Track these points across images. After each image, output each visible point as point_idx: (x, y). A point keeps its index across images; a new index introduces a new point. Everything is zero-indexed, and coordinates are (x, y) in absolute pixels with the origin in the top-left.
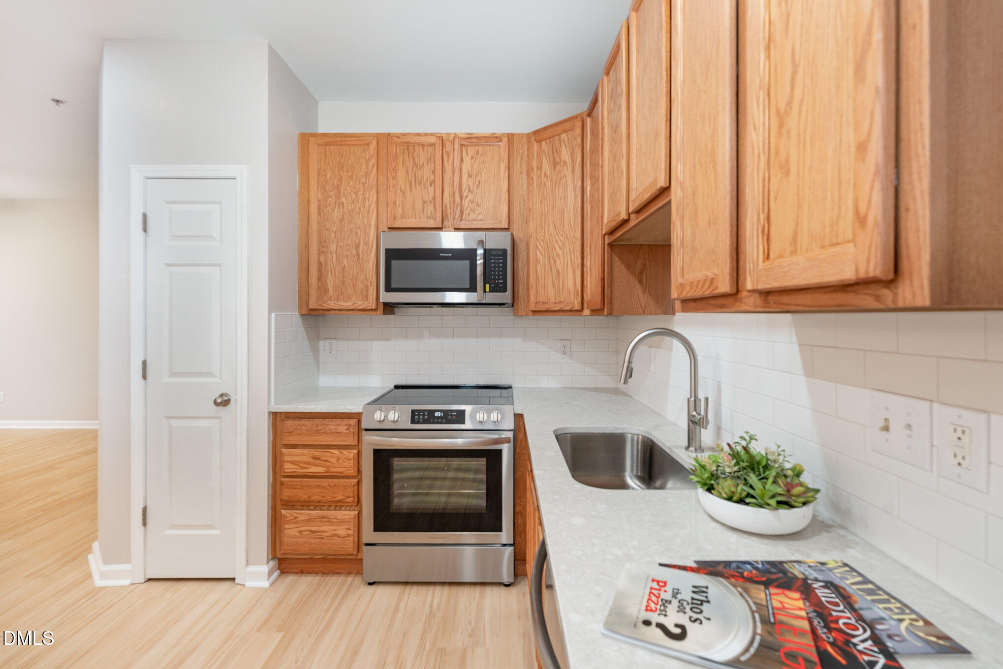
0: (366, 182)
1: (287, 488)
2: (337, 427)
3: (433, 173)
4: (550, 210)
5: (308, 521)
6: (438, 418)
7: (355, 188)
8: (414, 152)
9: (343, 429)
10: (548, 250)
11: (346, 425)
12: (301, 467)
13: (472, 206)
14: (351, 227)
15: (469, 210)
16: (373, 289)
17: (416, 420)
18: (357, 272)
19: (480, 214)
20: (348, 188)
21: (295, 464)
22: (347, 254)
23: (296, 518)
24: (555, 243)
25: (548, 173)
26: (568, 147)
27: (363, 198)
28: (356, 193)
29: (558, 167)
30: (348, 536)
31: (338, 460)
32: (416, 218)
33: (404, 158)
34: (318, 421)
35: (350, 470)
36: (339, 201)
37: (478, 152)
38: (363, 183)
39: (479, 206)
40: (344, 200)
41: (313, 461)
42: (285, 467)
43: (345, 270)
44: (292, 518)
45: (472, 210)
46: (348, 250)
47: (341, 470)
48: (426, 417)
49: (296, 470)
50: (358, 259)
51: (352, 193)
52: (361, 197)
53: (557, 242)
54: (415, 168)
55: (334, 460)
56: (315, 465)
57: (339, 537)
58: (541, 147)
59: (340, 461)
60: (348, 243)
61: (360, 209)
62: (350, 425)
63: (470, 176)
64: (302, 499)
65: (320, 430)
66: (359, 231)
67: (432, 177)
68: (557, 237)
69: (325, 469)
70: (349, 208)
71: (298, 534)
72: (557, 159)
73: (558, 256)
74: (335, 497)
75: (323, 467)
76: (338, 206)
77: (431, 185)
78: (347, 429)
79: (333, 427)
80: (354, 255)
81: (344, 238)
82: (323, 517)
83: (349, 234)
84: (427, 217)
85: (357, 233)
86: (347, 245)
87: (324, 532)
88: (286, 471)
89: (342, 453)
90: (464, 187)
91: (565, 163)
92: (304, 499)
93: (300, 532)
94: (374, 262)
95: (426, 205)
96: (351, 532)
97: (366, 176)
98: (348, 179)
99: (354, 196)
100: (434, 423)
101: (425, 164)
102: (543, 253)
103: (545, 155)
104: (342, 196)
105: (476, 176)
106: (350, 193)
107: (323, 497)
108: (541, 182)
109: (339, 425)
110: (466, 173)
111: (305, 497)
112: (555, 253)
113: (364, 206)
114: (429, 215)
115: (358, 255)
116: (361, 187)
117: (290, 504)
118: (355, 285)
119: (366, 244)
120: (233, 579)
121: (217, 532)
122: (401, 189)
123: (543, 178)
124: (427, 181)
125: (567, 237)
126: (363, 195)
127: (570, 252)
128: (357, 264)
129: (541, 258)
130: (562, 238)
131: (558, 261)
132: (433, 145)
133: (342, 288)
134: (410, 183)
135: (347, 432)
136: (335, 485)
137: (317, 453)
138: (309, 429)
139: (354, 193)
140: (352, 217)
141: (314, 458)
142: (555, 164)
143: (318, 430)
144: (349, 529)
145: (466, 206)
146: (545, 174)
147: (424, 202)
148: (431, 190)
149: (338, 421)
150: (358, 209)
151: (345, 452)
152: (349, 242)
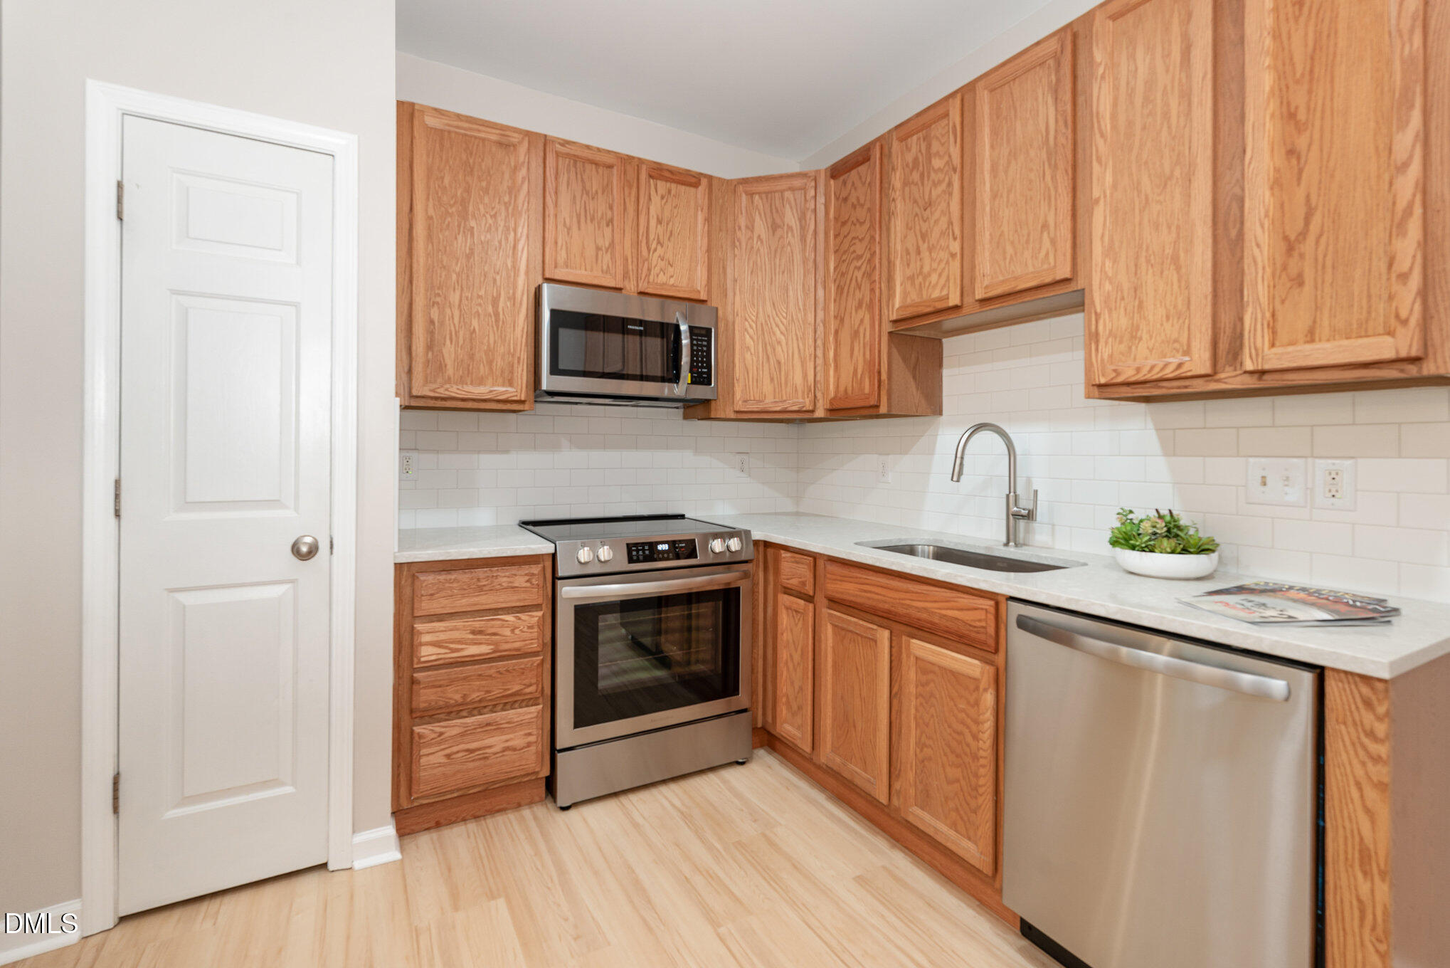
0: (510, 202)
1: (424, 688)
2: (511, 579)
3: (611, 208)
4: (767, 285)
5: (462, 735)
6: (663, 552)
7: (493, 208)
8: (584, 171)
9: (520, 581)
10: (763, 334)
11: (526, 575)
12: (450, 649)
13: (662, 264)
14: (486, 269)
15: (657, 269)
16: (523, 370)
17: (635, 558)
18: (495, 342)
19: (672, 277)
20: (481, 207)
21: (440, 647)
22: (478, 312)
23: (441, 734)
24: (774, 326)
25: (763, 236)
26: (795, 211)
27: (505, 226)
28: (494, 216)
29: (779, 232)
30: (529, 744)
31: (513, 631)
32: (586, 270)
33: (569, 178)
34: (480, 573)
35: (532, 644)
36: (465, 224)
37: (669, 192)
38: (505, 203)
39: (672, 266)
40: (473, 223)
41: (471, 636)
42: (423, 654)
43: (474, 335)
44: (433, 736)
45: (661, 270)
46: (480, 305)
47: (517, 645)
48: (647, 552)
49: (440, 656)
50: (497, 321)
51: (488, 216)
52: (502, 224)
53: (777, 326)
54: (585, 196)
55: (507, 632)
56: (476, 644)
57: (515, 750)
58: (752, 202)
59: (517, 631)
60: (480, 294)
61: (500, 242)
62: (533, 575)
63: (659, 222)
64: (452, 702)
65: (484, 585)
66: (498, 278)
67: (609, 213)
68: (777, 319)
69: (492, 647)
70: (483, 238)
71: (444, 760)
72: (778, 221)
73: (779, 343)
74: (508, 689)
75: (489, 644)
76: (464, 232)
77: (608, 225)
78: (527, 581)
79: (505, 579)
80: (490, 315)
81: (473, 285)
82: (488, 724)
83: (482, 279)
84: (602, 271)
85: (495, 280)
86: (479, 297)
87: (490, 747)
88: (423, 659)
89: (520, 619)
90: (652, 237)
91: (790, 228)
92: (456, 701)
93: (448, 756)
94: (523, 328)
95: (600, 253)
96: (532, 739)
97: (510, 193)
98: (481, 193)
99: (490, 221)
100: (661, 560)
101: (600, 192)
102: (755, 338)
103: (760, 213)
104: (470, 217)
105: (667, 224)
106: (484, 215)
107: (488, 692)
108: (752, 247)
109: (515, 575)
110: (655, 217)
111: (458, 697)
112: (774, 339)
113: (507, 239)
114: (605, 268)
115: (497, 314)
116: (503, 208)
117: (430, 715)
118: (490, 362)
119: (513, 298)
120: (324, 866)
121: (289, 789)
122: (565, 224)
123: (755, 242)
124: (602, 218)
125: (793, 320)
126: (505, 222)
127: (797, 339)
128: (495, 329)
129: (752, 343)
130: (784, 321)
131: (778, 349)
132: (610, 167)
133: (469, 365)
134: (578, 216)
135: (528, 584)
136: (507, 671)
137: (477, 623)
138: (465, 587)
139: (491, 216)
140: (487, 254)
141: (473, 632)
142: (774, 227)
143: (479, 587)
144: (530, 734)
145: (654, 263)
146: (759, 236)
147: (598, 249)
148: (608, 231)
149: (514, 570)
150: (497, 244)
151: (523, 616)
152: (482, 293)
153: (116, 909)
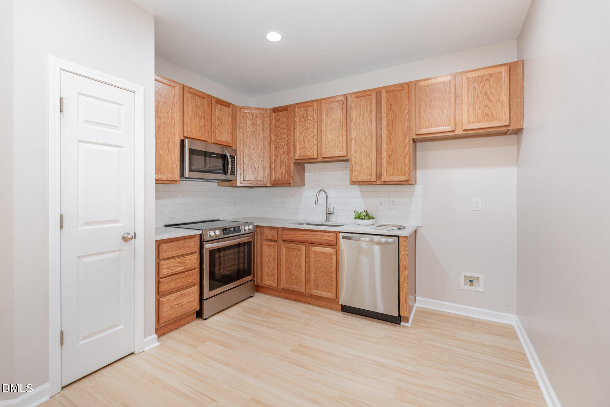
0: (173, 108)
1: (164, 284)
2: (189, 243)
3: (204, 113)
4: (251, 143)
5: (175, 299)
6: (232, 231)
7: (167, 110)
8: (196, 99)
9: (192, 244)
10: (250, 159)
11: (193, 241)
12: (171, 269)
13: (219, 133)
14: (165, 132)
15: (218, 135)
16: (178, 169)
17: (225, 233)
18: (168, 159)
19: (222, 138)
20: (163, 109)
21: (168, 269)
22: (162, 148)
23: (169, 300)
24: (254, 156)
25: (250, 127)
26: (260, 120)
27: (171, 117)
28: (168, 113)
29: (255, 126)
30: (195, 299)
31: (190, 261)
32: (197, 134)
33: (191, 101)
34: (180, 242)
35: (195, 265)
36: (158, 115)
37: (221, 109)
38: (171, 108)
39: (222, 134)
40: (161, 115)
41: (178, 264)
42: (163, 272)
43: (161, 156)
44: (167, 300)
45: (219, 135)
46: (163, 145)
47: (191, 266)
48: (228, 231)
49: (169, 272)
50: (169, 151)
51: (165, 112)
52: (170, 116)
53: (255, 156)
54: (196, 107)
55: (188, 262)
56: (179, 267)
57: (190, 302)
58: (246, 115)
59: (191, 261)
60: (163, 141)
61: (169, 122)
62: (195, 241)
63: (218, 119)
64: (172, 288)
65: (181, 246)
66: (169, 135)
67: (203, 114)
68: (255, 154)
69: (183, 267)
70: (164, 121)
71: (170, 309)
72: (255, 122)
73: (255, 162)
74: (188, 281)
75: (183, 266)
76: (158, 118)
77: (203, 119)
78: (194, 244)
79: (188, 243)
80: (166, 149)
81: (161, 138)
82: (183, 294)
83: (164, 136)
84: (202, 135)
85: (168, 136)
86: (163, 142)
87: (183, 302)
88: (163, 274)
89: (192, 257)
90: (216, 124)
91: (259, 125)
92: (173, 287)
93: (171, 307)
94: (178, 154)
95: (201, 128)
96: (195, 297)
97: (173, 105)
98: (163, 104)
99: (166, 114)
100: (231, 233)
101: (201, 106)
102: (247, 160)
103: (249, 119)
104: (160, 112)
105: (221, 120)
106: (164, 112)
107: (183, 283)
108: (246, 130)
109: (190, 242)
110: (217, 117)
111: (174, 286)
112: (254, 160)
113: (172, 121)
114: (202, 133)
115: (169, 149)
116: (170, 109)
117: (165, 295)
118: (167, 166)
119: (174, 143)
120: (132, 353)
121: (121, 327)
122: (190, 117)
123: (247, 128)
124: (201, 116)
125: (260, 155)
126: (171, 115)
127: (261, 161)
128: (168, 154)
129: (246, 161)
130: (257, 155)
131: (255, 164)
132: (204, 98)
133: (159, 167)
134: (194, 115)
135: (194, 245)
136: (188, 275)
137: (179, 260)
138: (176, 247)
139: (167, 113)
140: (165, 126)
141: (178, 263)
142: (254, 124)
143: (180, 247)
144: (195, 296)
145: (217, 133)
146: (248, 127)
147: (200, 127)
148: (203, 120)
149: (189, 240)
150: (168, 122)
151: (192, 256)
152: (164, 141)
153: (61, 384)
